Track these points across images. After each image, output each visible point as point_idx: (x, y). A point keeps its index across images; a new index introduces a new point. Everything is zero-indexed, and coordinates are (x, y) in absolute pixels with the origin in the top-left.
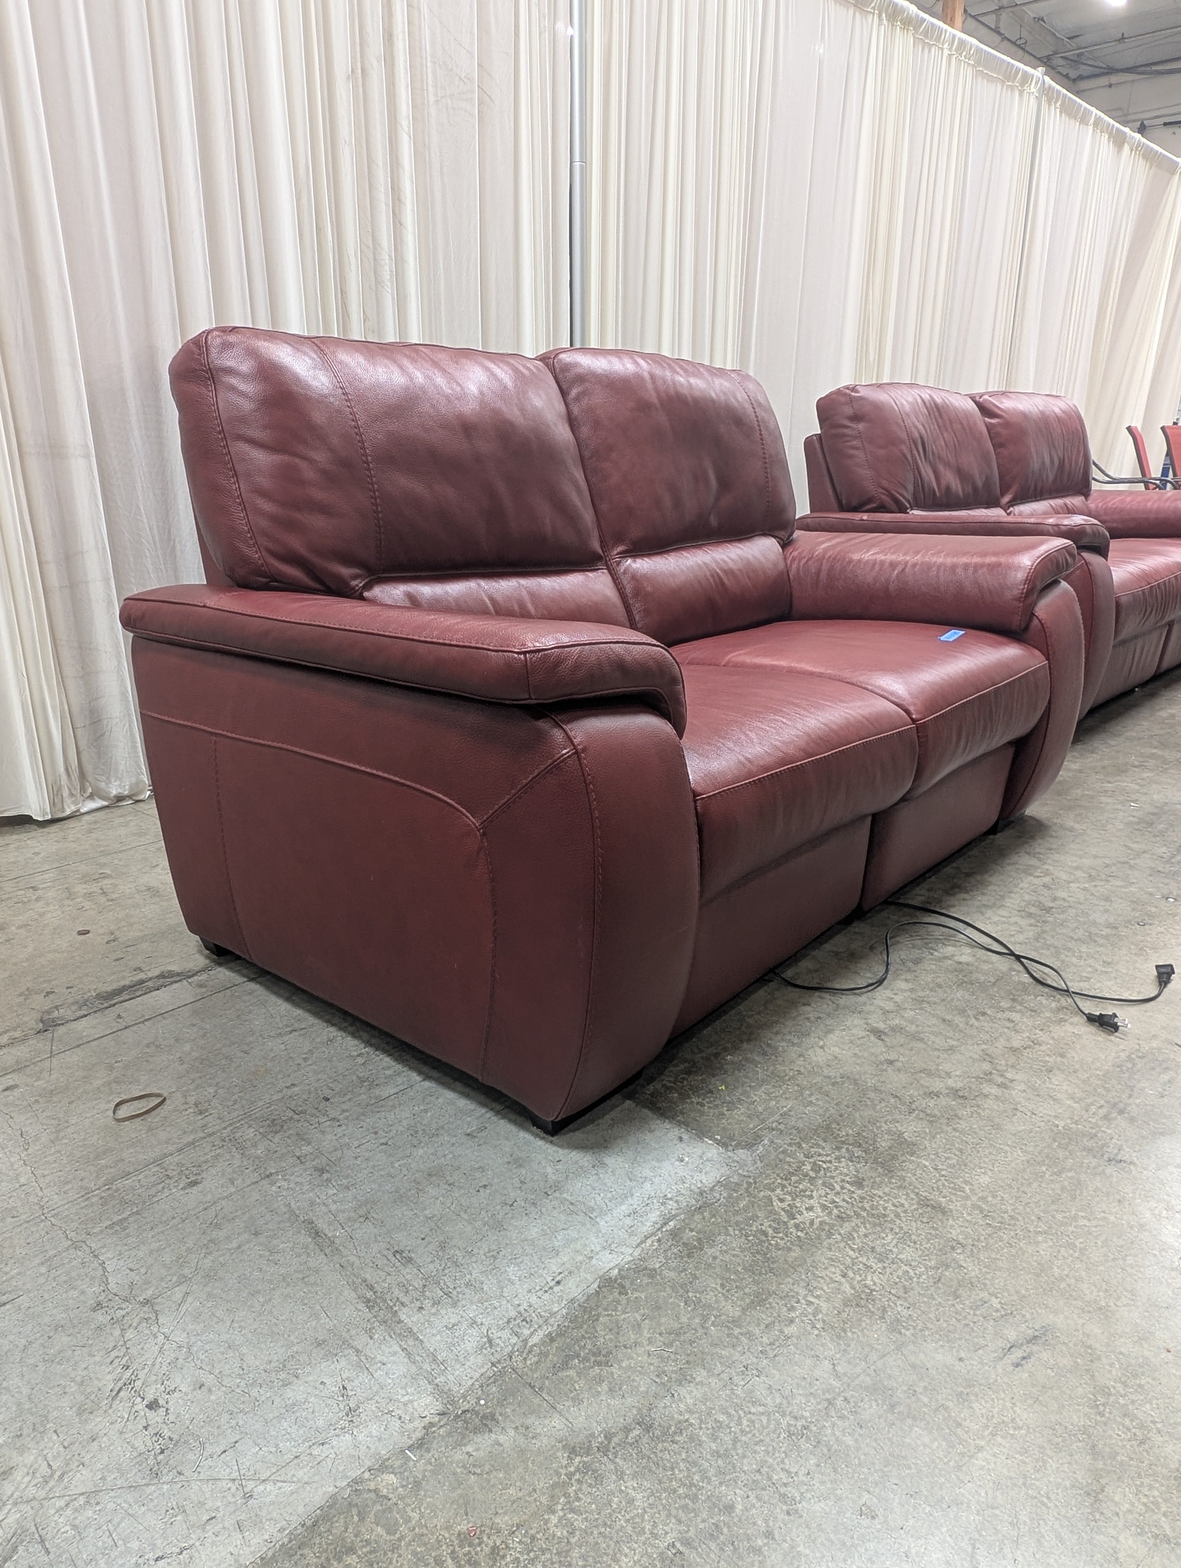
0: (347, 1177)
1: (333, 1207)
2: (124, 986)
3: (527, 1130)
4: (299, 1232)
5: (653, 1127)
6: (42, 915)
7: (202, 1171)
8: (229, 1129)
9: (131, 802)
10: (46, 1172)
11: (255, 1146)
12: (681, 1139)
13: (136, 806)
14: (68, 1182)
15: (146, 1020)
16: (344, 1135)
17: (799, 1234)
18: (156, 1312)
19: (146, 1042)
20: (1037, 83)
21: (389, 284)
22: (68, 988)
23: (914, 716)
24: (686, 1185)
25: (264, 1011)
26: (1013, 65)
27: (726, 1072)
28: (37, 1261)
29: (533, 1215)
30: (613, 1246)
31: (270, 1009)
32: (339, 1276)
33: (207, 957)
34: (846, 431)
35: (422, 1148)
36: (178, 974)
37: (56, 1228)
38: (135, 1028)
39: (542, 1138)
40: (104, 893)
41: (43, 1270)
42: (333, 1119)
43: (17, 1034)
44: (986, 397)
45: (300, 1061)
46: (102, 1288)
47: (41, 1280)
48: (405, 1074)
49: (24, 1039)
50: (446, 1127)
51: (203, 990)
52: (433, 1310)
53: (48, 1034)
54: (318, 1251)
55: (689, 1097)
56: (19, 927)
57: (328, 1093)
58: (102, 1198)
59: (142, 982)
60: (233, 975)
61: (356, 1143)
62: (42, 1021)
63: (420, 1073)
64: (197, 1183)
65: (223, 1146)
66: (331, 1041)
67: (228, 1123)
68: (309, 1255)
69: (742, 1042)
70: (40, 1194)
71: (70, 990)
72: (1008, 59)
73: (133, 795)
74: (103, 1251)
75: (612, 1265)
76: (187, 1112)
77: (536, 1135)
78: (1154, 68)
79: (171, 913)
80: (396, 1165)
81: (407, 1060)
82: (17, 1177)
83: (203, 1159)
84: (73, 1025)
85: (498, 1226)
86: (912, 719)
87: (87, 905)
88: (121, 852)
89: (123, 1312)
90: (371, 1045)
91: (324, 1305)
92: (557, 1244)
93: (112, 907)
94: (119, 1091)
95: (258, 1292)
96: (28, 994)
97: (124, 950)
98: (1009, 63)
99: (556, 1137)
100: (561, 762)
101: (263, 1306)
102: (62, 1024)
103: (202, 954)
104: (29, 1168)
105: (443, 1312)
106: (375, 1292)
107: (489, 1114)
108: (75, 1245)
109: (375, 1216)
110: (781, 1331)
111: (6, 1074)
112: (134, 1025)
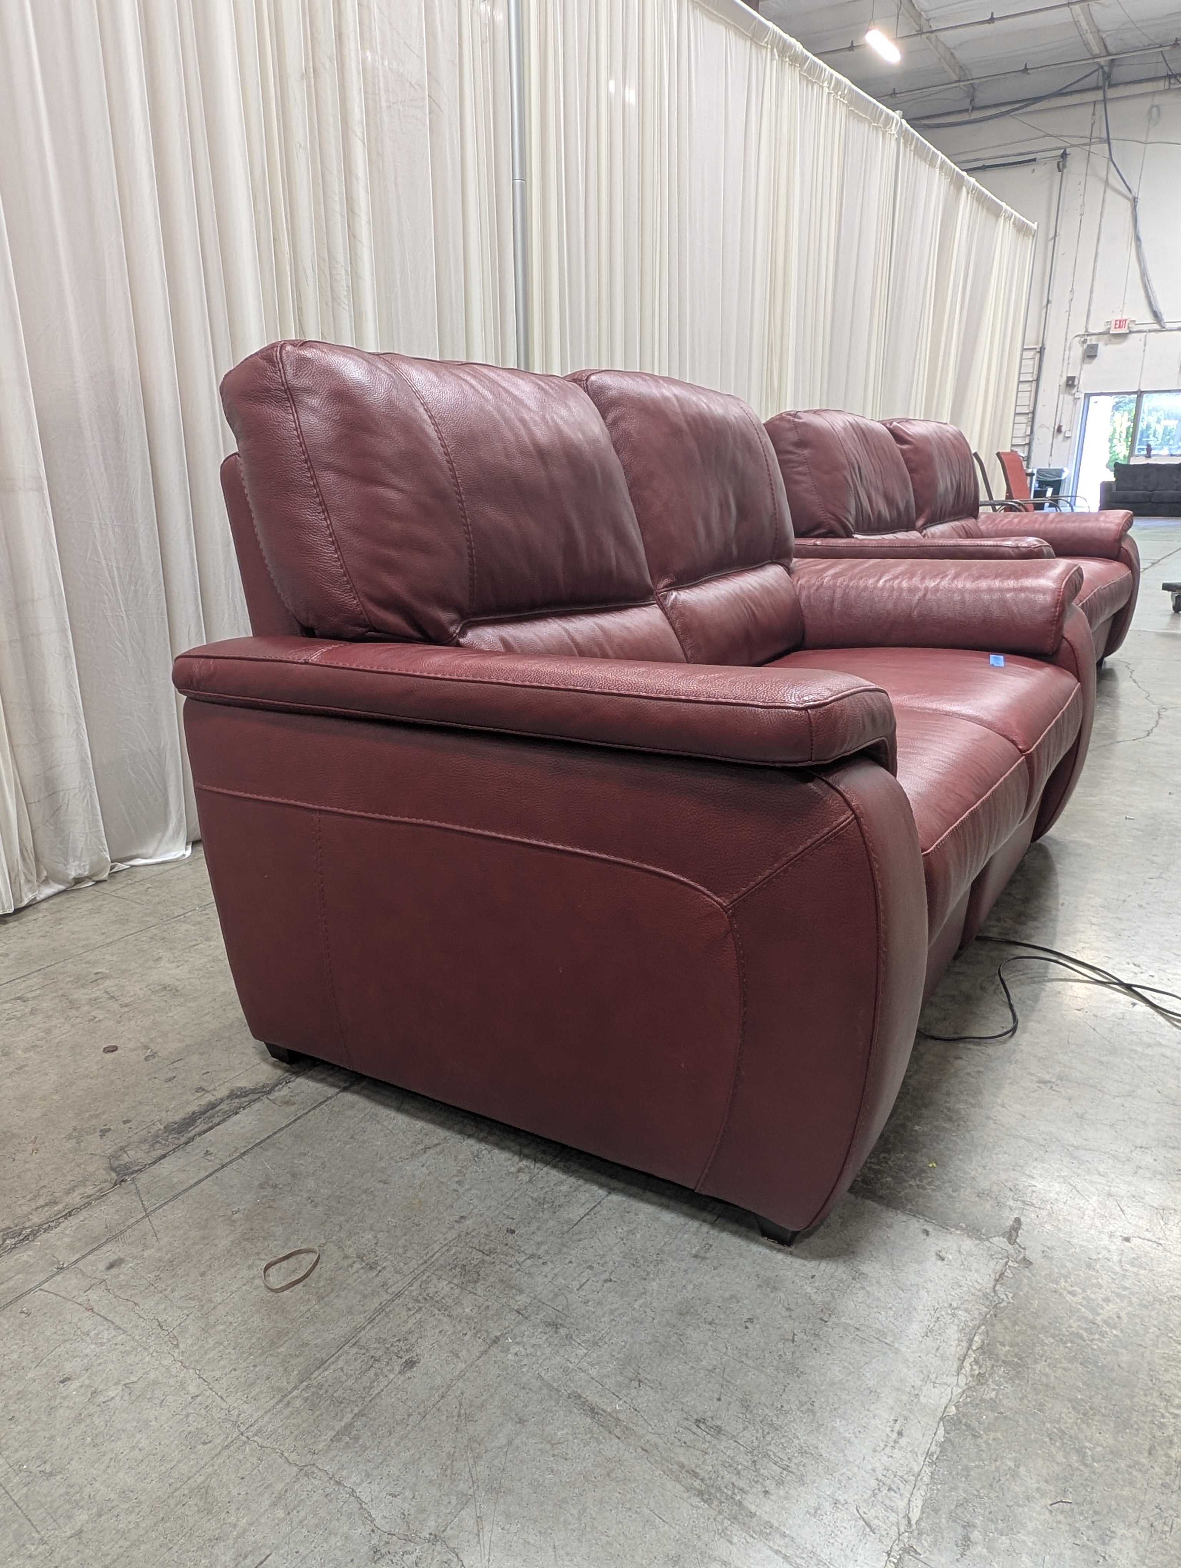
0: (588, 1330)
1: (593, 1372)
2: (194, 1113)
3: (757, 1242)
4: (571, 1412)
5: (889, 1221)
6: (48, 1031)
7: (413, 1345)
8: (416, 1285)
9: (92, 883)
10: (218, 1374)
11: (458, 1302)
12: (927, 1233)
13: (97, 888)
14: (252, 1385)
15: (244, 1154)
16: (556, 1275)
17: (1115, 1332)
18: (453, 1550)
19: (256, 1183)
20: (897, 124)
21: (346, 301)
22: (125, 1122)
23: (1020, 747)
24: (965, 1289)
25: (379, 1127)
26: (878, 107)
27: (924, 1146)
28: (266, 1502)
29: (823, 1350)
30: (933, 1377)
31: (386, 1123)
32: (649, 1465)
33: (274, 1065)
34: (791, 457)
35: (654, 1280)
36: (253, 1091)
37: (268, 1451)
38: (234, 1165)
39: (779, 1251)
40: (112, 997)
41: (280, 1513)
42: (532, 1256)
43: (89, 1190)
44: (895, 423)
45: (455, 1186)
46: (368, 1528)
47: (285, 1529)
48: (582, 1189)
49: (102, 1196)
50: (666, 1249)
51: (293, 1108)
52: (782, 1493)
53: (129, 1185)
54: (607, 1436)
55: (905, 1181)
56: (26, 1050)
57: (509, 1224)
58: (306, 1399)
59: (213, 1106)
60: (319, 1085)
61: (575, 1285)
62: (113, 1169)
63: (601, 1185)
64: (415, 1362)
65: (421, 1308)
66: (477, 1156)
67: (411, 1277)
68: (599, 1442)
69: (920, 1109)
70: (224, 1405)
71: (129, 1125)
72: (874, 101)
73: (93, 875)
74: (344, 1473)
75: (944, 1401)
76: (354, 1269)
77: (771, 1248)
78: (923, 122)
79: (205, 1015)
80: (636, 1306)
81: (577, 1171)
82: (182, 1385)
83: (405, 1329)
84: (156, 1169)
85: (793, 1370)
86: (1019, 750)
87: (99, 1014)
88: (108, 944)
89: (413, 1558)
90: (527, 1157)
91: (652, 1504)
92: (871, 1384)
93: (131, 1014)
94: (256, 1251)
95: (564, 1501)
96: (77, 1135)
97: (171, 1067)
98: (875, 105)
99: (793, 1247)
100: (842, 829)
101: (579, 1519)
102: (140, 1170)
103: (268, 1063)
104: (192, 1371)
105: (793, 1492)
106: (702, 1480)
107: (705, 1228)
108: (305, 1471)
109: (648, 1377)
110: (1167, 1455)
111: (100, 1246)
112: (231, 1162)
